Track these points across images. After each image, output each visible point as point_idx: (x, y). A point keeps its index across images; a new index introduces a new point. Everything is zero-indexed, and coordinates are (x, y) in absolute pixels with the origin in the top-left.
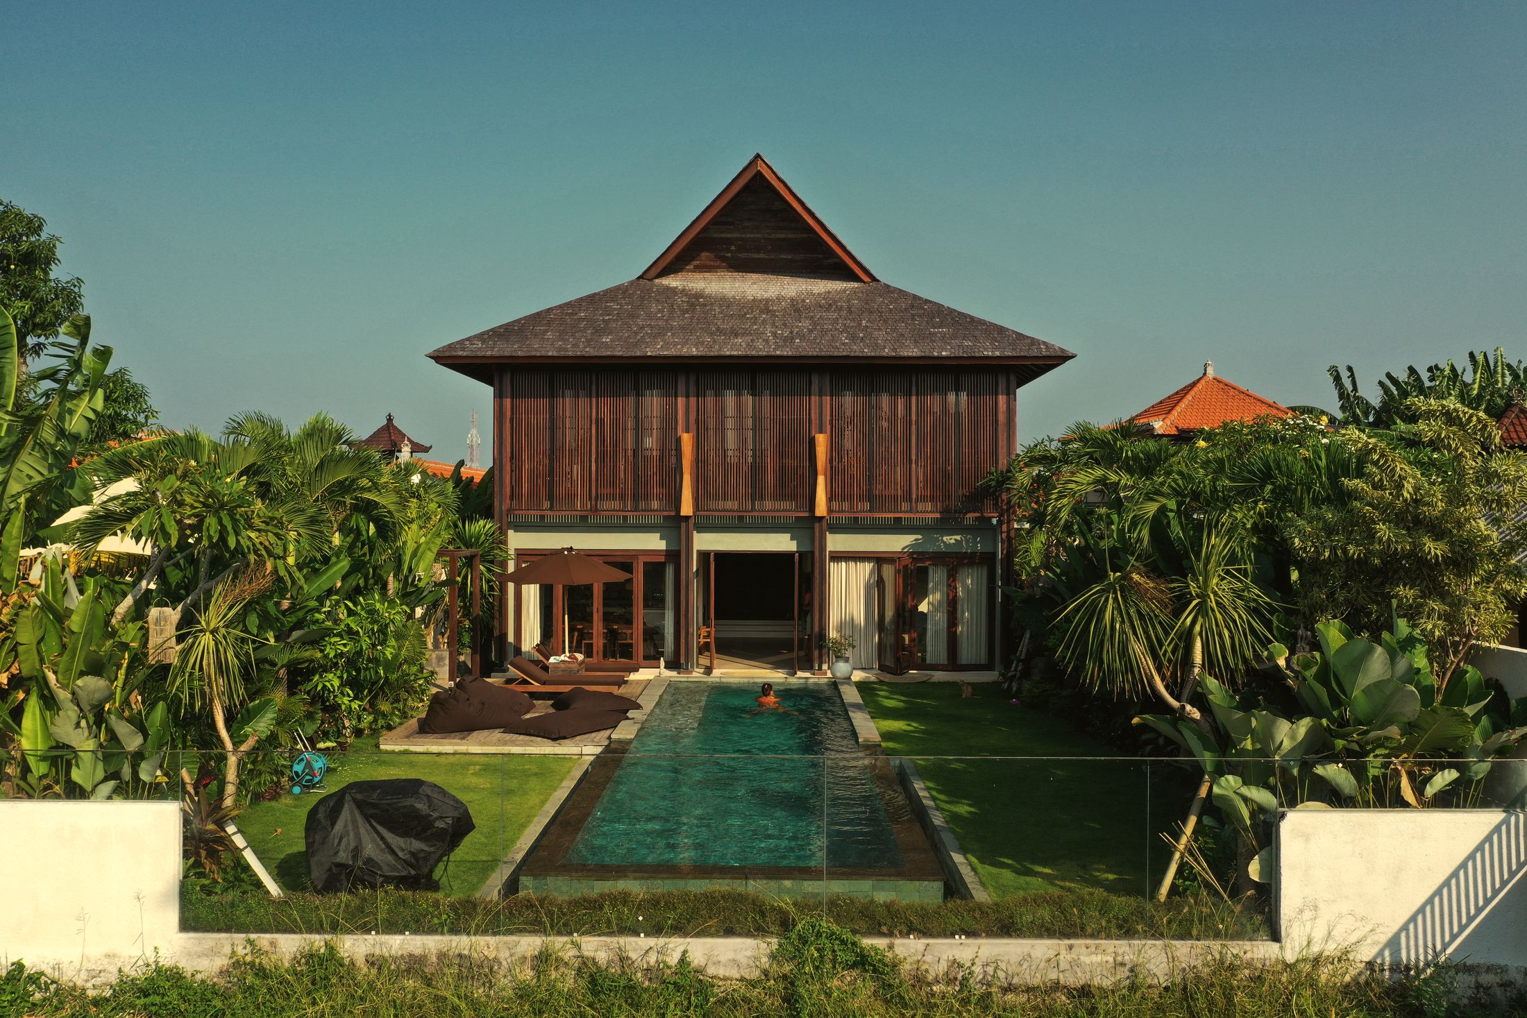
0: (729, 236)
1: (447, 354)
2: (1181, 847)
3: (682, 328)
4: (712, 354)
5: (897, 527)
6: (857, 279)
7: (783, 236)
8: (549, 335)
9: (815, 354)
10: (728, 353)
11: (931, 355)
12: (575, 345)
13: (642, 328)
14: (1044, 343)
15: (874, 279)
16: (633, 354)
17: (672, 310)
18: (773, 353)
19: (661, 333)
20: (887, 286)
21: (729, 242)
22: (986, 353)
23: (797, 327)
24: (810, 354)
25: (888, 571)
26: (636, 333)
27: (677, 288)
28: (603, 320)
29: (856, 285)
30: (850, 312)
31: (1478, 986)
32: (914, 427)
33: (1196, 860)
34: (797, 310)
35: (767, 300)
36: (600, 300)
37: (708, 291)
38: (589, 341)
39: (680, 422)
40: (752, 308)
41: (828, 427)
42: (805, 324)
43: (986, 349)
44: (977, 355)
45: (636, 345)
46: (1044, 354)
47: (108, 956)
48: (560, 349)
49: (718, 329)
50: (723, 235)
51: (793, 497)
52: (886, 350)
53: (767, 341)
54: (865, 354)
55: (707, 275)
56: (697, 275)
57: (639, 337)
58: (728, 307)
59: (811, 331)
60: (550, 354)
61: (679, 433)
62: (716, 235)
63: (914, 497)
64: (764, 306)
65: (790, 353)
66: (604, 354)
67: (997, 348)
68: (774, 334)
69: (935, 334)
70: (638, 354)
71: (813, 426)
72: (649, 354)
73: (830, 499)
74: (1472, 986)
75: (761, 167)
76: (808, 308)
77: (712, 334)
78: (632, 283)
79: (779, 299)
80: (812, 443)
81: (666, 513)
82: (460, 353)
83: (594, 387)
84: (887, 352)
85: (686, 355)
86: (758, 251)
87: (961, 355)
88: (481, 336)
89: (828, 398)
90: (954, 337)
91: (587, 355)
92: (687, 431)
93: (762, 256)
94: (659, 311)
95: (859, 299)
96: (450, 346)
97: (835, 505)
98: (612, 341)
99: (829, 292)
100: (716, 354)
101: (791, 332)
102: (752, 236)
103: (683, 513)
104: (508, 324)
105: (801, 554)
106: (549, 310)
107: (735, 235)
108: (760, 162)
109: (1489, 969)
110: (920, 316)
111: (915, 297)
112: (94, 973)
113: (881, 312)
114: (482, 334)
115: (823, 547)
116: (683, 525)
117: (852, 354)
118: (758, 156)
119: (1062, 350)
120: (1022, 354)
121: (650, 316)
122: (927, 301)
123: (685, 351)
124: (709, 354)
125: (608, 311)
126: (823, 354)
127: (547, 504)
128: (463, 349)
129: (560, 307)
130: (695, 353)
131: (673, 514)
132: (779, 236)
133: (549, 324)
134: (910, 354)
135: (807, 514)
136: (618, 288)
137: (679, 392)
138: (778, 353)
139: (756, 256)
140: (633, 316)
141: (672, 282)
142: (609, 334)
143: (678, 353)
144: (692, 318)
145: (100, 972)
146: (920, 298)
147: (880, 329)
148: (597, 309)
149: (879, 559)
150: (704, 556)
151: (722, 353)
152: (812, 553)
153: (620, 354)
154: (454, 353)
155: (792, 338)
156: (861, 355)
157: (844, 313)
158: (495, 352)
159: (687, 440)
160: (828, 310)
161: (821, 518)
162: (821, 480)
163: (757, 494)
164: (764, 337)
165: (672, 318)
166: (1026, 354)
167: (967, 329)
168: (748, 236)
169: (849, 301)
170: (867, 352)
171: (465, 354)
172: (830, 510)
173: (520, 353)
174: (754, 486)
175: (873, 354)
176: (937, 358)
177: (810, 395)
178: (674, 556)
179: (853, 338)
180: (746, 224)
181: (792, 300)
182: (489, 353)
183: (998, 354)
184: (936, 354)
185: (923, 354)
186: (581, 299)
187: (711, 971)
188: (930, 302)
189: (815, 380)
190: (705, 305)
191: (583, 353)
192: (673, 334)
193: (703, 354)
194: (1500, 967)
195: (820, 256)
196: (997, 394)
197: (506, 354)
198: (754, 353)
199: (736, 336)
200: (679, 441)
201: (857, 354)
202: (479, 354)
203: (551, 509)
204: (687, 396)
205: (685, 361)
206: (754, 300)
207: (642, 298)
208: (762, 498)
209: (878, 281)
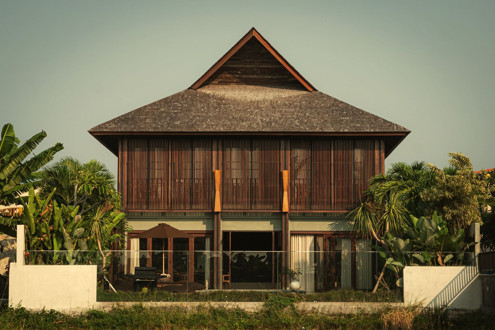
0: (237, 66)
1: (99, 130)
2: (379, 279)
3: (215, 117)
4: (231, 131)
5: (324, 217)
6: (306, 90)
7: (266, 66)
8: (148, 121)
9: (282, 130)
10: (239, 130)
11: (339, 131)
12: (162, 126)
13: (195, 117)
14: (396, 125)
15: (315, 90)
16: (192, 131)
17: (209, 107)
18: (261, 130)
19: (205, 120)
20: (321, 93)
21: (237, 69)
22: (366, 130)
23: (273, 116)
24: (280, 130)
25: (320, 240)
26: (192, 120)
27: (210, 94)
28: (174, 112)
29: (305, 92)
30: (301, 108)
31: (459, 315)
32: (332, 167)
33: (383, 283)
34: (273, 107)
35: (258, 102)
36: (170, 101)
37: (226, 96)
38: (169, 124)
39: (214, 164)
40: (250, 106)
41: (289, 167)
42: (278, 115)
43: (367, 128)
44: (362, 131)
45: (192, 126)
46: (395, 130)
47: (77, 308)
48: (155, 128)
49: (233, 117)
50: (235, 66)
51: (272, 203)
52: (317, 129)
53: (258, 124)
54: (306, 131)
55: (225, 86)
56: (220, 87)
57: (194, 122)
58: (238, 105)
59: (280, 119)
60: (150, 130)
61: (214, 170)
62: (230, 66)
63: (333, 202)
64: (256, 105)
65: (270, 130)
66: (177, 131)
67: (372, 128)
68: (262, 120)
69: (343, 120)
70: (194, 130)
71: (282, 166)
72: (200, 131)
73: (290, 204)
74: (458, 314)
75: (254, 34)
76: (279, 106)
77: (230, 120)
78: (186, 91)
79: (264, 101)
80: (281, 175)
81: (206, 211)
82: (105, 130)
83: (170, 147)
84: (318, 130)
85: (218, 131)
86: (253, 74)
87: (354, 131)
88: (113, 121)
89: (289, 151)
90: (352, 122)
91: (169, 131)
92: (218, 169)
93: (255, 76)
94: (202, 107)
95: (306, 101)
96: (99, 126)
97: (293, 207)
98: (180, 124)
99: (290, 97)
100: (233, 130)
101: (270, 119)
102: (250, 66)
103: (216, 210)
104: (125, 115)
105: (276, 233)
106: (145, 107)
107: (241, 66)
108: (254, 32)
109: (462, 310)
110: (336, 110)
111: (335, 100)
112: (73, 313)
113: (317, 108)
114: (114, 120)
115: (286, 228)
116: (216, 216)
117: (300, 131)
118: (253, 29)
119: (404, 129)
120: (384, 131)
121: (198, 110)
122: (342, 102)
123: (217, 129)
124: (229, 131)
125: (175, 108)
126: (286, 131)
127: (144, 207)
128: (106, 128)
129: (150, 105)
130: (222, 130)
131: (210, 211)
132: (264, 66)
133: (146, 114)
134: (329, 131)
135: (278, 211)
136: (178, 94)
137: (214, 149)
138: (264, 130)
139: (251, 77)
140: (189, 110)
141: (207, 91)
142: (178, 121)
143: (214, 130)
144: (219, 112)
145: (75, 312)
146: (338, 100)
147: (315, 118)
148: (170, 107)
149: (316, 235)
150: (226, 233)
151: (236, 130)
152: (282, 231)
153: (185, 130)
154: (102, 130)
155: (271, 123)
156: (305, 131)
157: (298, 109)
158: (123, 129)
159: (218, 174)
160: (289, 107)
161: (286, 213)
162: (285, 193)
163: (253, 201)
164: (257, 122)
165: (209, 111)
166: (386, 131)
167: (359, 118)
168: (248, 66)
169: (300, 102)
170: (308, 130)
171: (108, 130)
172: (290, 209)
173: (135, 130)
174: (251, 198)
175: (311, 131)
176: (342, 133)
177: (280, 150)
178: (210, 234)
179: (301, 122)
180: (247, 60)
181: (271, 101)
182: (120, 130)
183: (372, 130)
184: (341, 131)
185: (335, 131)
186: (160, 101)
187: (246, 310)
188: (343, 102)
189: (282, 143)
190: (226, 104)
191: (167, 130)
192: (211, 120)
193: (227, 131)
194: (465, 309)
195: (286, 77)
196: (374, 150)
197: (128, 130)
198: (252, 130)
199: (243, 121)
200: (213, 174)
201: (303, 131)
202: (115, 130)
203: (148, 209)
204: (218, 150)
205: (218, 134)
206: (251, 102)
207: (192, 100)
208: (256, 203)
209: (317, 90)
